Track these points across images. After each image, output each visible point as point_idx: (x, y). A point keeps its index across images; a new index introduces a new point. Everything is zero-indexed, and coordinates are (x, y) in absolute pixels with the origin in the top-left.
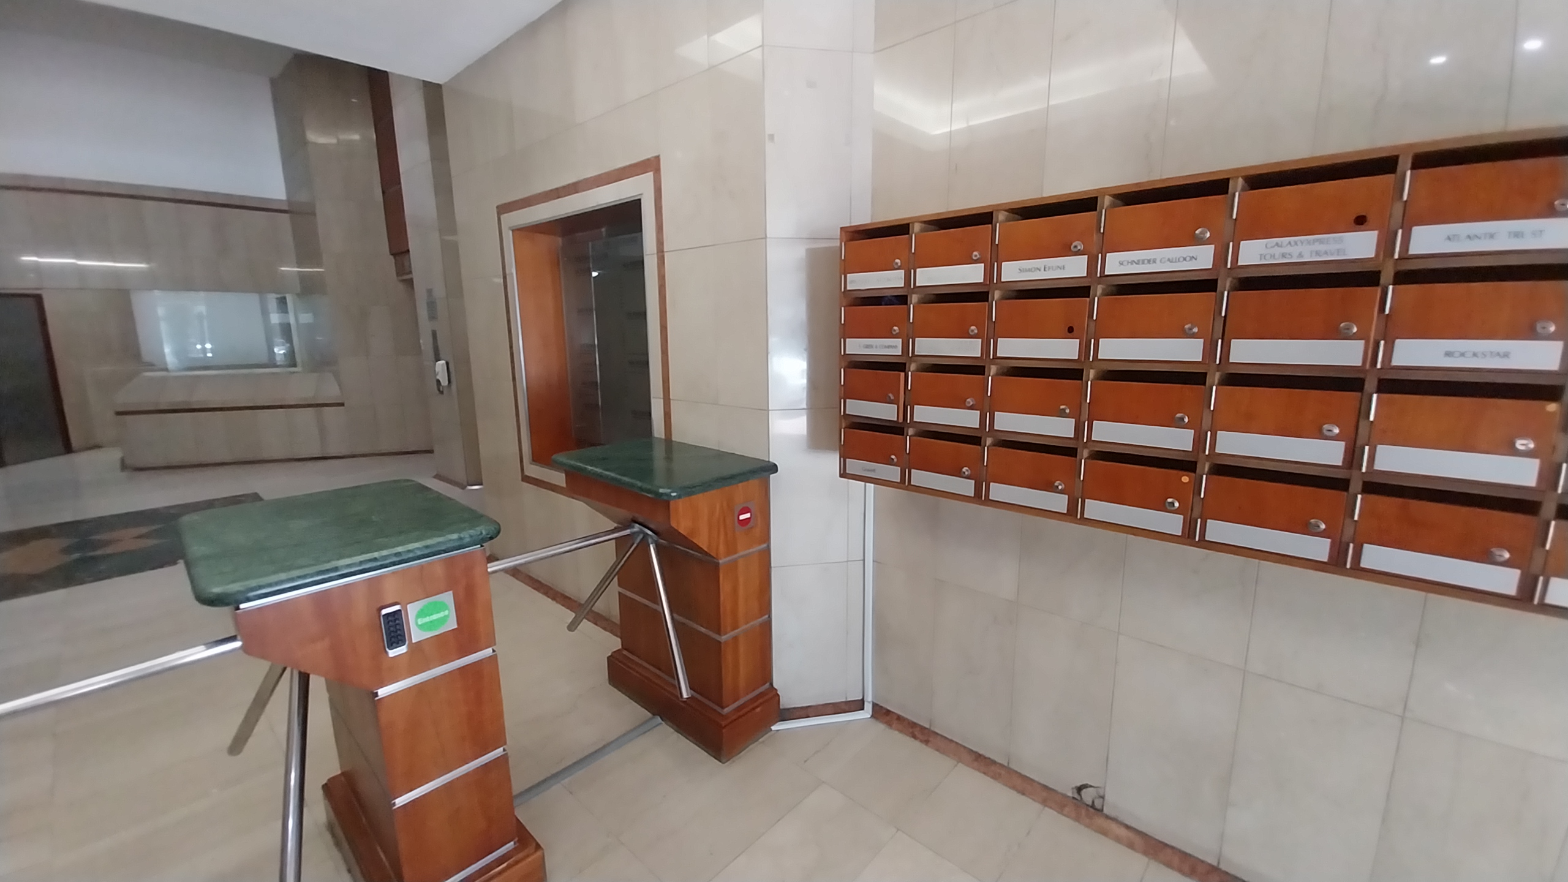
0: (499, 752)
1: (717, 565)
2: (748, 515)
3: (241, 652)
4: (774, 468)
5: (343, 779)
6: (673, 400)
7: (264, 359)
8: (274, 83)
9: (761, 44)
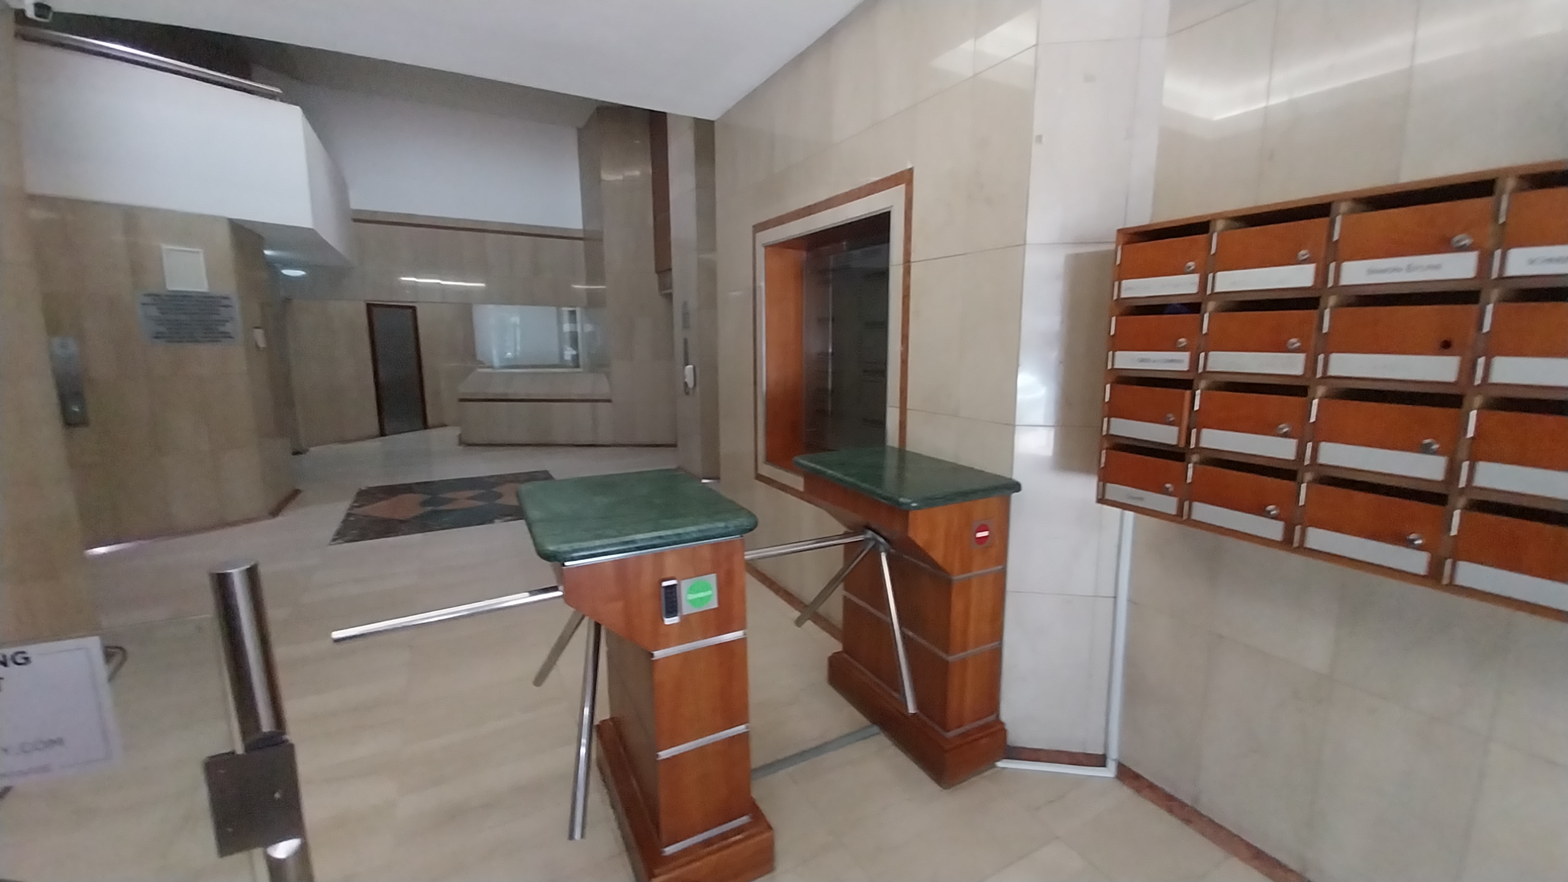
0: (740, 729)
1: (949, 583)
2: (985, 534)
3: (562, 600)
4: (1016, 487)
5: (611, 723)
6: (910, 410)
7: (557, 361)
8: (580, 131)
9: (1034, 43)
